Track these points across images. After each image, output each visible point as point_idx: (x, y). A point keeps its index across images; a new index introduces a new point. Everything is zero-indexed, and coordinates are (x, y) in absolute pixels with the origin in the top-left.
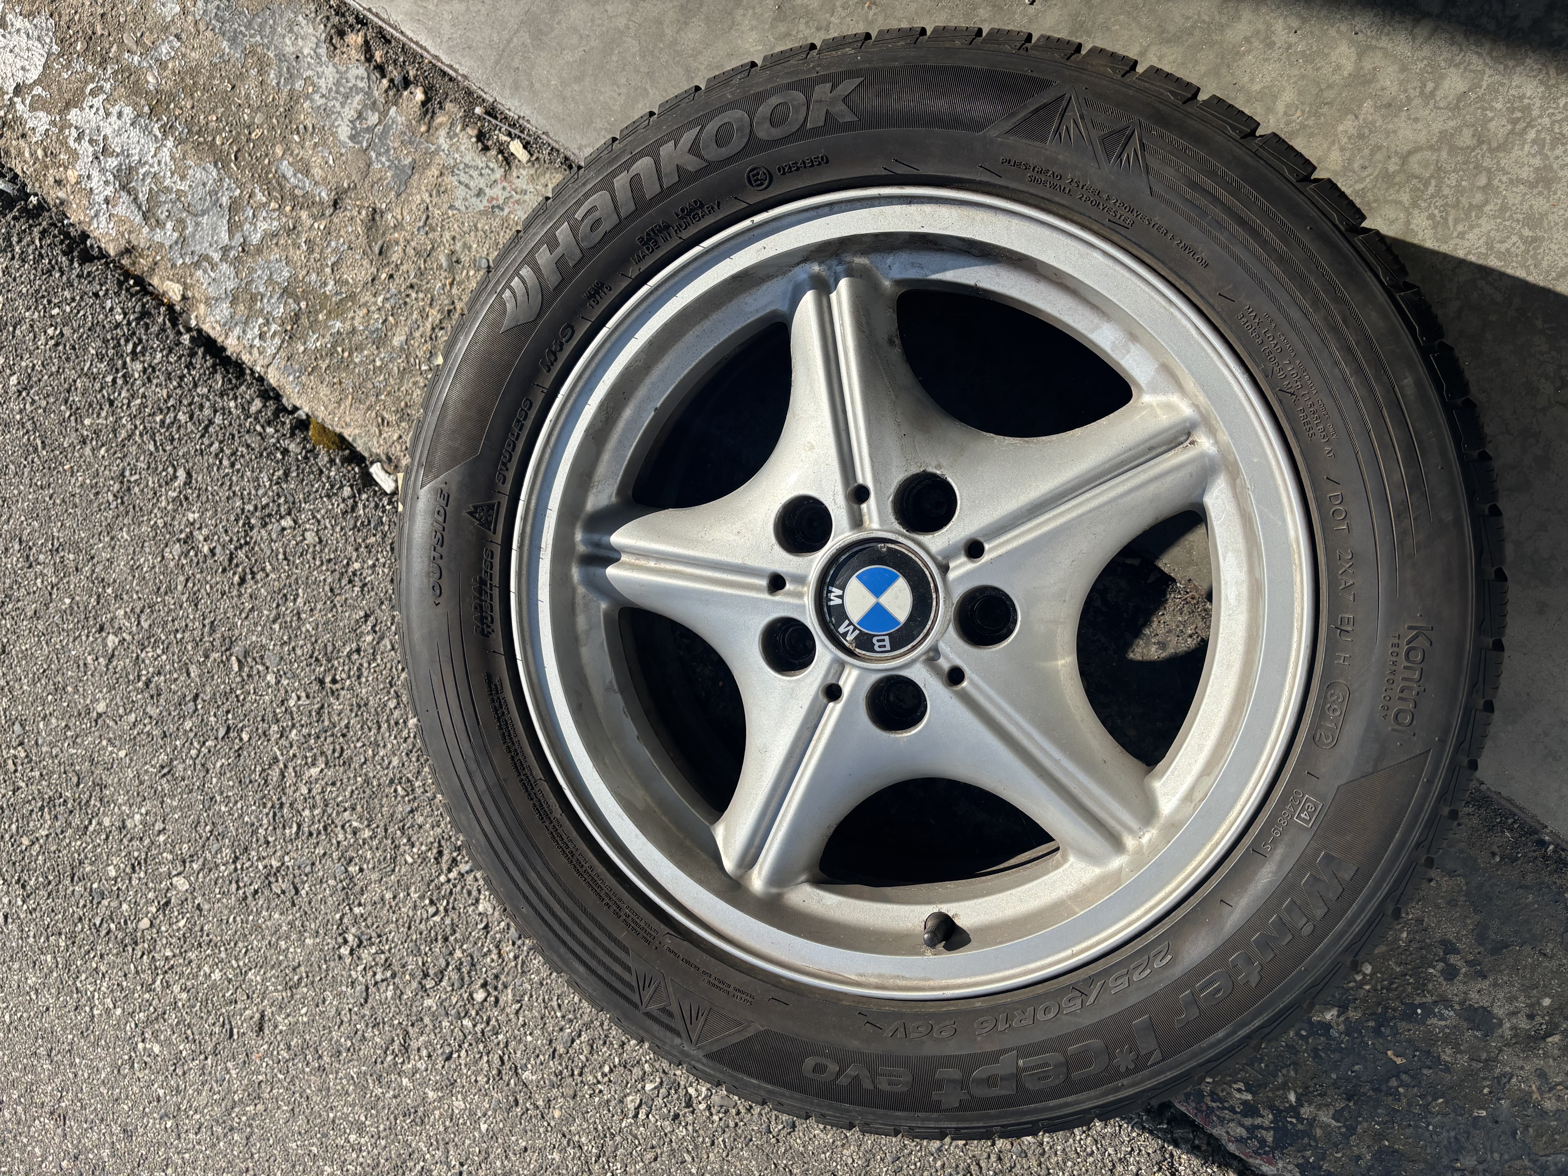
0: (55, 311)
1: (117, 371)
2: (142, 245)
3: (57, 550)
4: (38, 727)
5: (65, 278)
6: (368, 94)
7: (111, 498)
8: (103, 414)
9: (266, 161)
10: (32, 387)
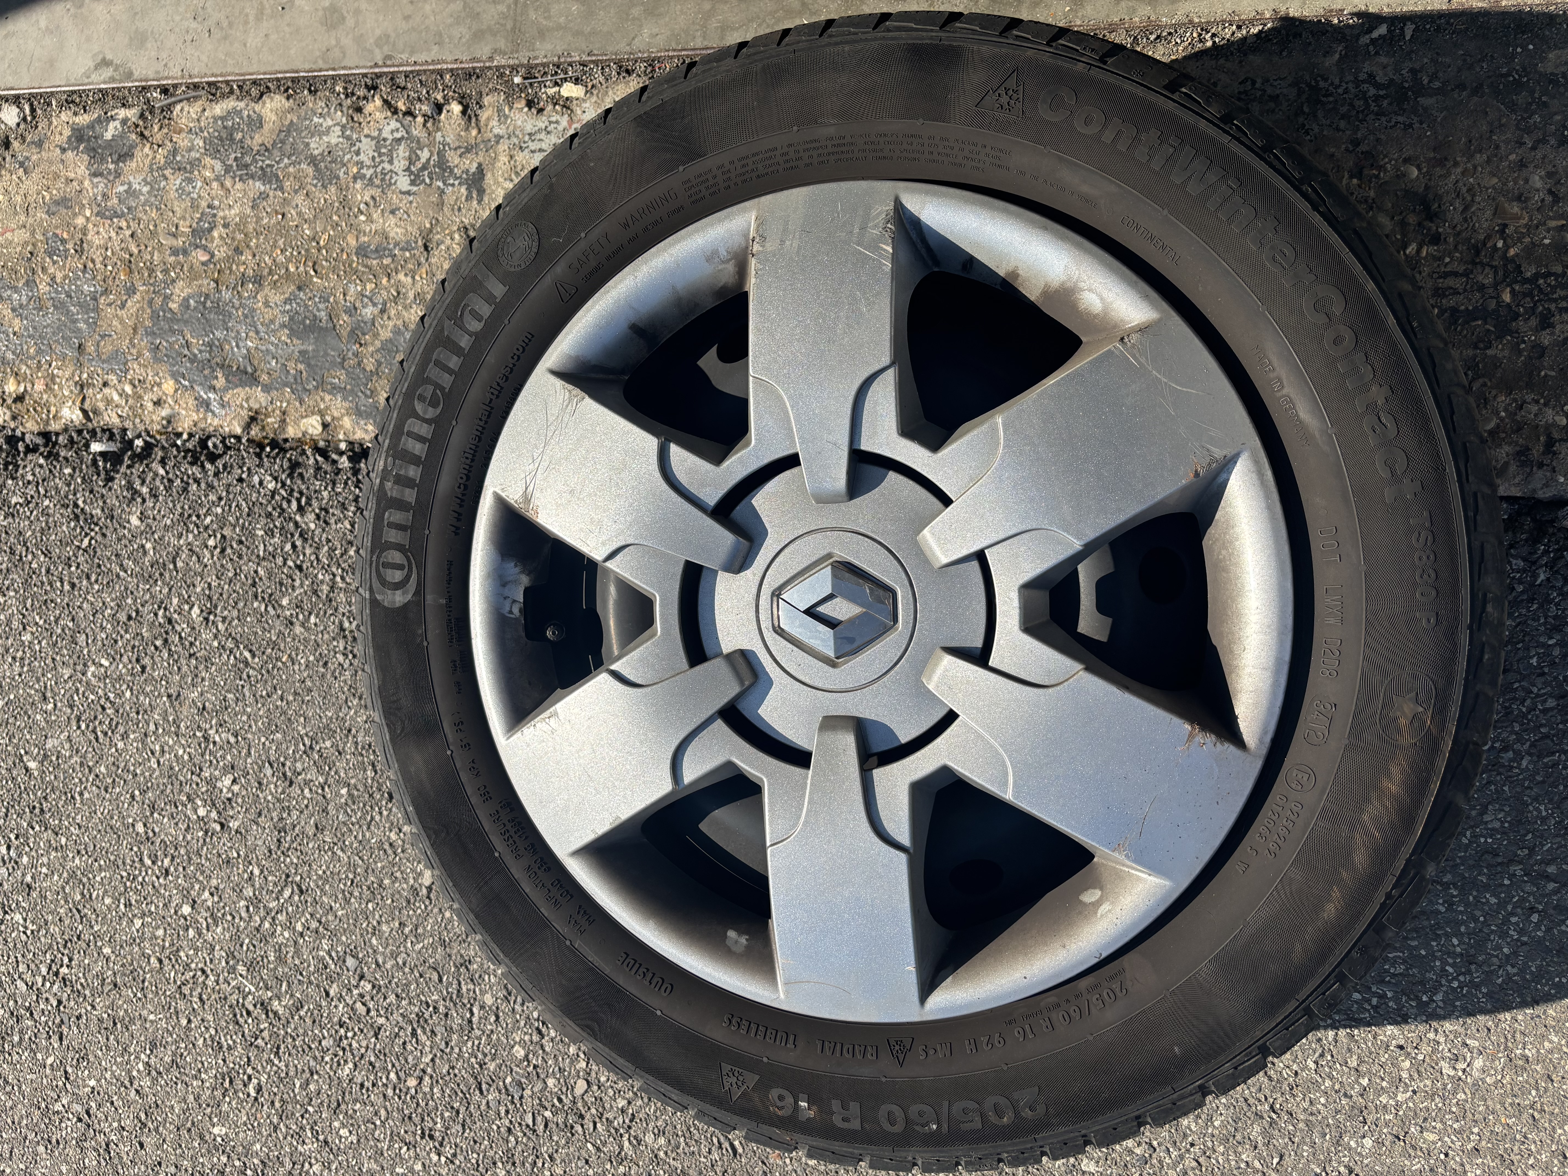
0: (208, 520)
1: (292, 535)
2: (264, 404)
3: (311, 747)
4: (371, 946)
5: (203, 486)
6: (409, 137)
7: (340, 658)
8: (297, 583)
9: (345, 257)
10: (216, 607)
